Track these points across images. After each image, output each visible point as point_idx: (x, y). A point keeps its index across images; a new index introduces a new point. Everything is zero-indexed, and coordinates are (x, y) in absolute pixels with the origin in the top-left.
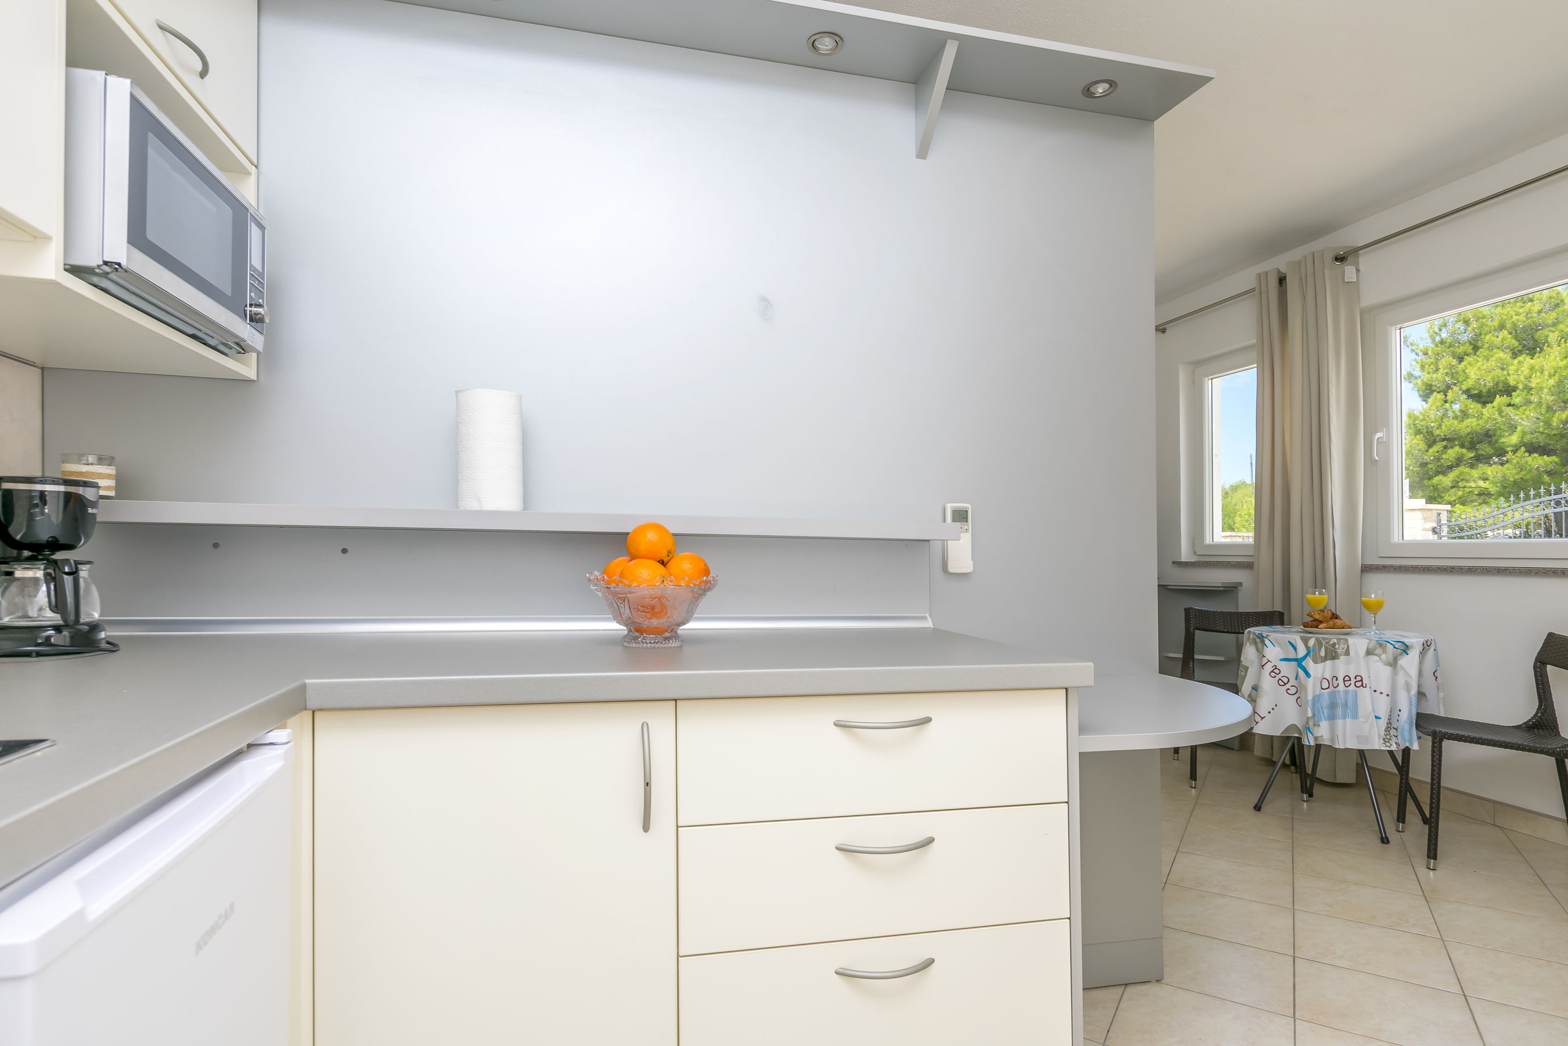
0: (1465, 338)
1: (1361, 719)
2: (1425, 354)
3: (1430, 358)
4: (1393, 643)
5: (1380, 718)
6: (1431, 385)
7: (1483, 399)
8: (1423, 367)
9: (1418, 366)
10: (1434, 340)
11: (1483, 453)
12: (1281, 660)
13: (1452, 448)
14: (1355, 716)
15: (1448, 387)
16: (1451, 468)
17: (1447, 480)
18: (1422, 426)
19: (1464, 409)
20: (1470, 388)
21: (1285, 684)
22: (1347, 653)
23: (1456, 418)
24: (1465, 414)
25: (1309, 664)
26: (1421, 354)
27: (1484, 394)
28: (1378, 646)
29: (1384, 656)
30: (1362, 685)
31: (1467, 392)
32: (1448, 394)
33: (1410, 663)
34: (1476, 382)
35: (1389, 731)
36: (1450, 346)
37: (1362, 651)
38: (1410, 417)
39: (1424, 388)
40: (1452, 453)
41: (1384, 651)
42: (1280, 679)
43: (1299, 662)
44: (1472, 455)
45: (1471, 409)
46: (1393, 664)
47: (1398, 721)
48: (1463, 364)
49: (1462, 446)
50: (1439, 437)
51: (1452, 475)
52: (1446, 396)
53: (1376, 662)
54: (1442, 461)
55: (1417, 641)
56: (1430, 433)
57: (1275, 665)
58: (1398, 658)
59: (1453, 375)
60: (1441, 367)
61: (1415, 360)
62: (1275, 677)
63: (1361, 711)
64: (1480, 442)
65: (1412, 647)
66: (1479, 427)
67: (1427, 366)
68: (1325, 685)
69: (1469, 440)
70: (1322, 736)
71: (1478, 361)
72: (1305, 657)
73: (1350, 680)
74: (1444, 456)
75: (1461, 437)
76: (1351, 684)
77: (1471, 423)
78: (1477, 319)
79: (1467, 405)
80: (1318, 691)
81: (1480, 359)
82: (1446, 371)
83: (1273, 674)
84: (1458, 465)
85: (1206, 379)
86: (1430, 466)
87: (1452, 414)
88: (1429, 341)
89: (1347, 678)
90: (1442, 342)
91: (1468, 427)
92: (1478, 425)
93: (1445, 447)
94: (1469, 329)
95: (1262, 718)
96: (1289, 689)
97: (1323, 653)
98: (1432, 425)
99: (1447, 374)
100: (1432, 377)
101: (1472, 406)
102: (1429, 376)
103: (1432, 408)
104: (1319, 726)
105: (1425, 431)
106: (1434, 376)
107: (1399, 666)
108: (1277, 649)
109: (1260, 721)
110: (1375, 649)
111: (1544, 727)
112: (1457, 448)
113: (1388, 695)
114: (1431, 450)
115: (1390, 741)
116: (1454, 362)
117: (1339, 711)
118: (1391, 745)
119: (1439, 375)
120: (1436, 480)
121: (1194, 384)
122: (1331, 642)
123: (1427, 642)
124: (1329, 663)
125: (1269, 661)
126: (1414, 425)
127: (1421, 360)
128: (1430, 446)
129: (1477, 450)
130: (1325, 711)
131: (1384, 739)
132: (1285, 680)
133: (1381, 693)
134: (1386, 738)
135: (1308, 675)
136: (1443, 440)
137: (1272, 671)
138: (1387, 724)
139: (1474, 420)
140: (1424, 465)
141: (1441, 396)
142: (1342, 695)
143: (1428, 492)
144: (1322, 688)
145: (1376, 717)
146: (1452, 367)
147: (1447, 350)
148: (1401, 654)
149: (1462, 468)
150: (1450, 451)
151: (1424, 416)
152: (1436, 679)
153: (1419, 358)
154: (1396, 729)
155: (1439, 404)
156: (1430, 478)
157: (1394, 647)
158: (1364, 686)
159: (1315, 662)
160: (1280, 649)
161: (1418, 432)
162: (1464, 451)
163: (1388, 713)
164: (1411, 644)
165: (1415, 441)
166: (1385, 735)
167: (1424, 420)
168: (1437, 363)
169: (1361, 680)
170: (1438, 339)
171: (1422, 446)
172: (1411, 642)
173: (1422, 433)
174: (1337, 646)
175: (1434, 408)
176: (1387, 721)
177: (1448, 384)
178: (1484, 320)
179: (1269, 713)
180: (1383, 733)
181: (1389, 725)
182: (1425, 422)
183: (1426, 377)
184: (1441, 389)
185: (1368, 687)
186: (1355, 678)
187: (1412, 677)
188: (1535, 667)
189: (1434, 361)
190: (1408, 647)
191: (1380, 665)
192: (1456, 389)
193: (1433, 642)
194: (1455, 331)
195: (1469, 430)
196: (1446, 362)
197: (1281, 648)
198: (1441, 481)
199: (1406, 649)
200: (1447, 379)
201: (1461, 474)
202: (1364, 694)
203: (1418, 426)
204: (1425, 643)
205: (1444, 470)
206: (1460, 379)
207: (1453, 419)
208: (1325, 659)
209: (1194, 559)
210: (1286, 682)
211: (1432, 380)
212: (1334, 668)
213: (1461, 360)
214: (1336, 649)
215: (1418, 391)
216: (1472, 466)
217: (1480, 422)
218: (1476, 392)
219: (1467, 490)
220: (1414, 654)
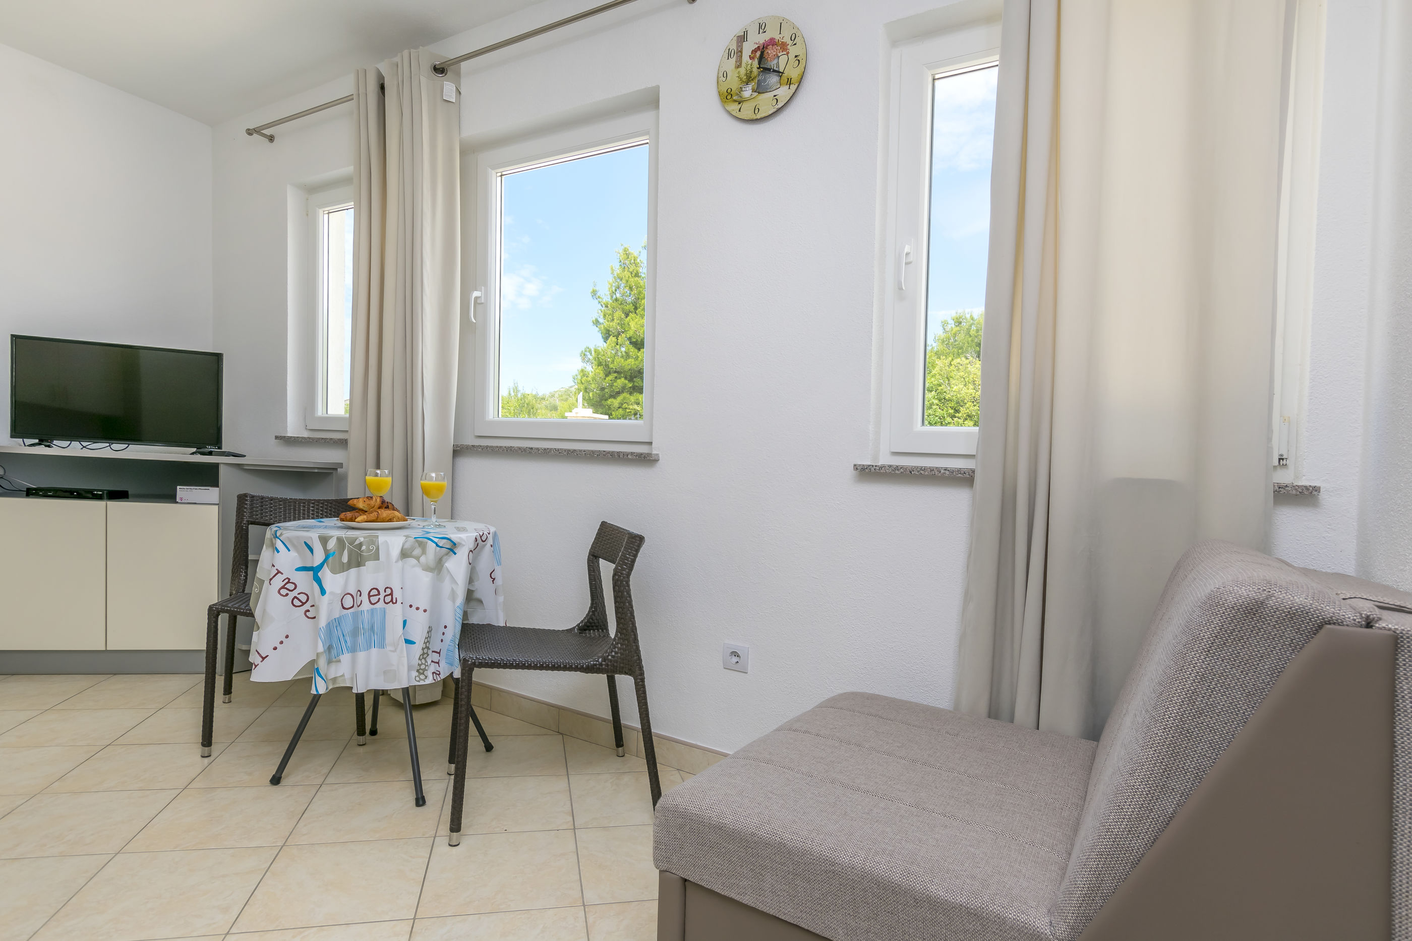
0: (629, 300)
1: (389, 648)
2: (607, 307)
3: (609, 310)
4: (436, 540)
5: (415, 643)
6: (609, 331)
7: (638, 346)
8: (605, 315)
9: (602, 314)
10: (612, 297)
11: (637, 385)
12: (298, 569)
13: (620, 378)
14: (382, 645)
15: (619, 334)
16: (618, 393)
17: (615, 402)
18: (602, 359)
19: (627, 351)
20: (631, 337)
21: (303, 604)
22: (376, 557)
23: (622, 357)
24: (627, 356)
25: (327, 575)
26: (604, 306)
27: (639, 343)
28: (417, 544)
29: (423, 559)
30: (392, 600)
31: (630, 339)
32: (619, 338)
33: (457, 566)
34: (634, 333)
35: (425, 659)
36: (621, 304)
37: (395, 552)
38: (595, 352)
39: (605, 332)
40: (621, 382)
41: (424, 552)
42: (295, 597)
43: (315, 571)
44: (631, 385)
45: (631, 352)
46: (438, 567)
47: (442, 641)
48: (629, 318)
49: (626, 378)
50: (612, 370)
51: (619, 399)
52: (618, 339)
53: (414, 566)
54: (614, 387)
55: (467, 537)
56: (607, 366)
57: (287, 578)
58: (444, 559)
59: (622, 325)
60: (615, 318)
61: (601, 310)
62: (287, 595)
63: (389, 638)
64: (635, 377)
65: (460, 544)
66: (636, 366)
67: (607, 316)
68: (348, 602)
69: (630, 374)
70: (343, 675)
71: (636, 318)
72: (321, 566)
73: (379, 594)
74: (615, 384)
75: (625, 371)
76: (379, 599)
77: (631, 362)
78: (637, 288)
79: (629, 349)
80: (338, 612)
81: (638, 317)
82: (618, 321)
83: (284, 592)
84: (623, 392)
85: (321, 211)
86: (606, 390)
87: (620, 354)
88: (609, 297)
89: (374, 592)
90: (617, 300)
91: (629, 364)
92: (635, 364)
93: (616, 378)
94: (633, 293)
95: (263, 658)
96: (308, 611)
97: (345, 559)
98: (609, 360)
99: (619, 323)
100: (609, 325)
101: (632, 350)
102: (608, 323)
103: (609, 347)
104: (339, 661)
105: (604, 364)
106: (611, 324)
107: (444, 570)
108: (293, 554)
109: (260, 663)
110: (413, 549)
111: (595, 628)
112: (623, 379)
113: (425, 611)
114: (607, 379)
115: (425, 673)
116: (623, 316)
117: (361, 639)
118: (426, 677)
119: (614, 324)
120: (610, 401)
121: (307, 215)
122: (357, 542)
123: (481, 537)
124: (353, 571)
125: (279, 572)
126: (598, 358)
127: (604, 310)
128: (607, 376)
129: (634, 382)
130: (348, 639)
131: (418, 671)
132: (303, 598)
133: (418, 609)
134: (420, 669)
135: (323, 592)
136: (615, 372)
137: (283, 587)
138: (423, 649)
139: (633, 360)
140: (603, 389)
141: (614, 339)
142: (366, 616)
143: (604, 410)
144: (344, 608)
145: (408, 642)
146: (621, 319)
147: (620, 306)
148: (447, 554)
149: (625, 395)
150: (618, 381)
151: (604, 352)
152: (493, 581)
153: (603, 309)
154: (439, 653)
155: (613, 345)
156: (606, 400)
157: (437, 545)
158: (394, 601)
159: (334, 572)
160: (297, 554)
161: (600, 364)
162: (627, 382)
163: (425, 635)
164: (458, 541)
165: (597, 371)
166: (419, 665)
167: (604, 355)
168: (613, 314)
169: (391, 594)
170: (614, 297)
171: (602, 375)
172: (460, 538)
173: (602, 365)
174: (364, 548)
175: (610, 347)
176: (422, 645)
177: (619, 331)
178: (641, 289)
179: (275, 649)
180: (416, 661)
181: (425, 651)
182: (604, 357)
183: (606, 324)
184: (615, 334)
185: (399, 602)
186: (385, 591)
187: (457, 583)
188: (589, 560)
189: (611, 313)
190: (455, 544)
191: (419, 571)
192: (623, 335)
193: (490, 537)
194: (624, 293)
195: (630, 367)
196: (618, 315)
197: (298, 552)
198: (612, 402)
199: (453, 547)
200: (618, 328)
201: (624, 398)
202: (395, 613)
203: (600, 359)
204: (479, 538)
205: (615, 395)
206: (626, 329)
207: (621, 357)
208: (349, 566)
209: (306, 434)
210: (304, 601)
211: (609, 327)
212: (359, 579)
213: (627, 315)
214: (362, 552)
215: (602, 333)
216: (631, 394)
217: (636, 362)
218: (634, 340)
219: (628, 410)
220: (462, 555)
